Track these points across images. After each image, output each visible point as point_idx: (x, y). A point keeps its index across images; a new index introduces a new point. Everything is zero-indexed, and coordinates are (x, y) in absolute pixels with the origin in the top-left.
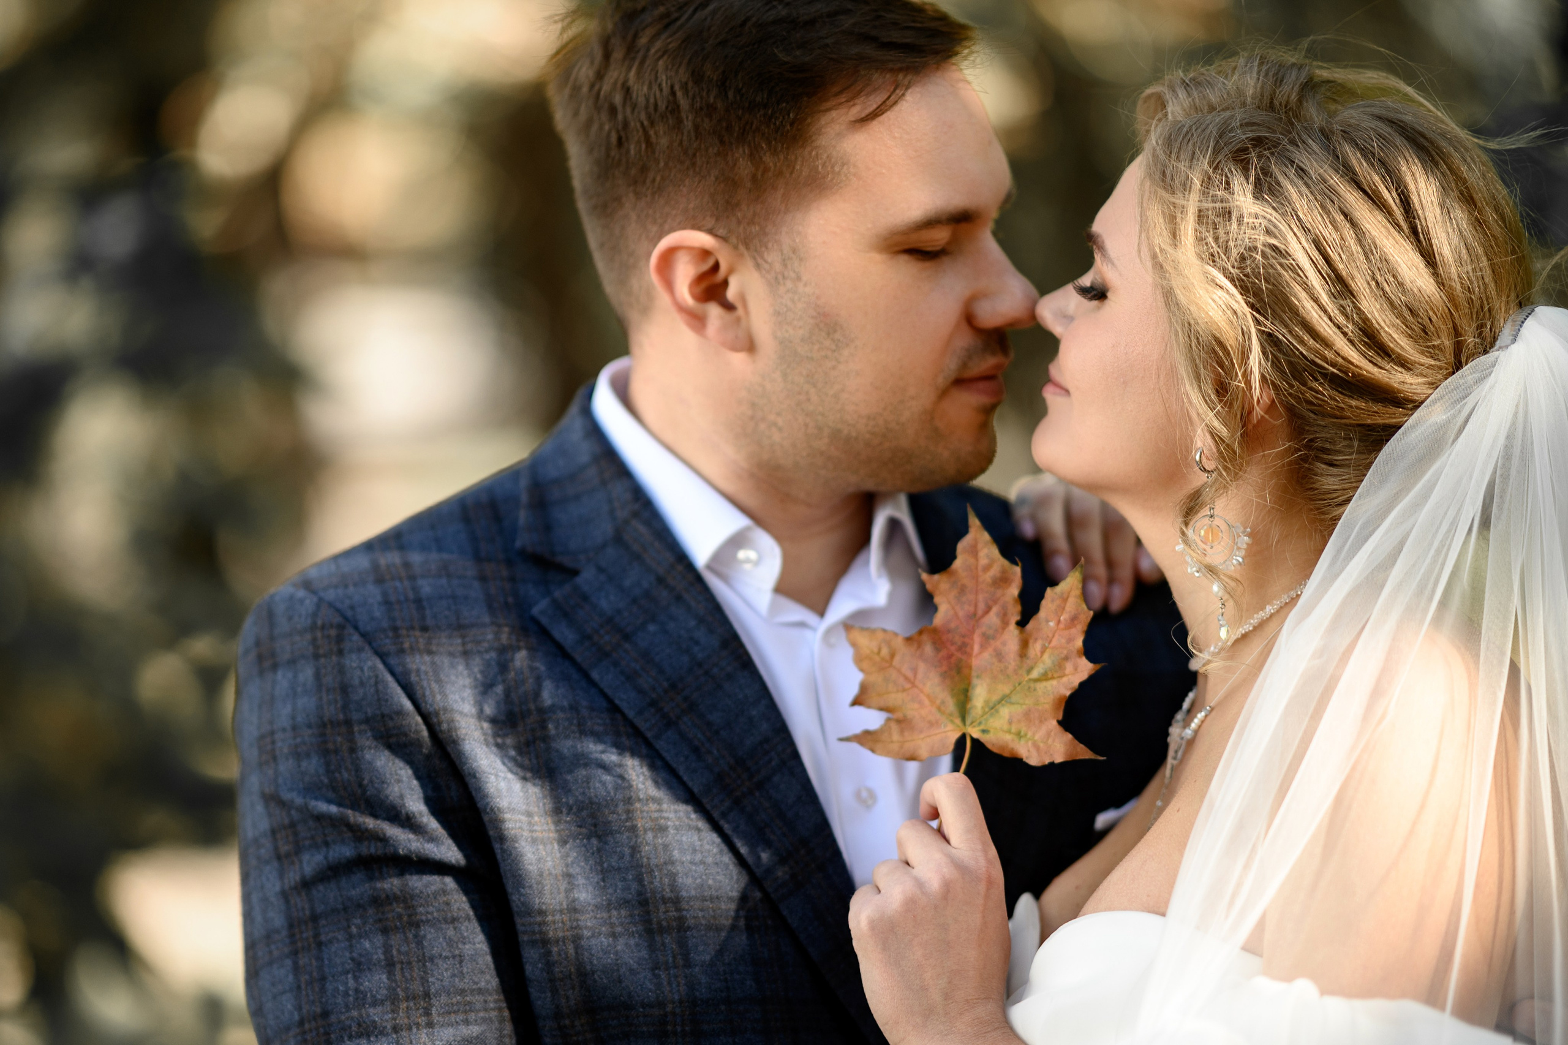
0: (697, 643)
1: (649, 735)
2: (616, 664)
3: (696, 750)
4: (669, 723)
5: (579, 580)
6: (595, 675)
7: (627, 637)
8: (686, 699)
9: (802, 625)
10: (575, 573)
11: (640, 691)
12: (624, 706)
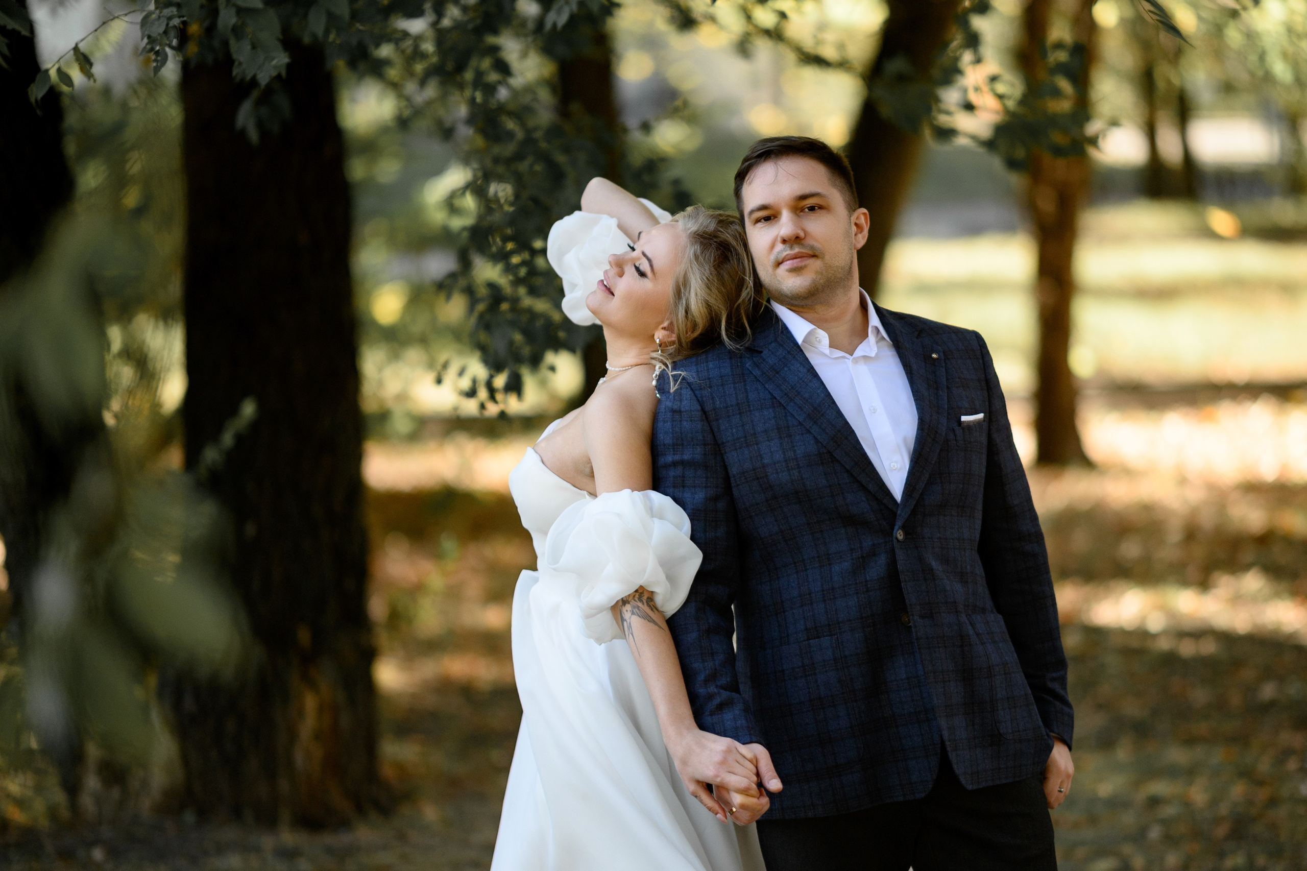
0: (800, 372)
1: (784, 405)
2: (773, 382)
3: (800, 408)
4: (791, 400)
5: (762, 355)
6: (767, 386)
7: (777, 373)
8: (796, 391)
9: (843, 357)
10: (761, 352)
11: (782, 390)
12: (776, 396)
